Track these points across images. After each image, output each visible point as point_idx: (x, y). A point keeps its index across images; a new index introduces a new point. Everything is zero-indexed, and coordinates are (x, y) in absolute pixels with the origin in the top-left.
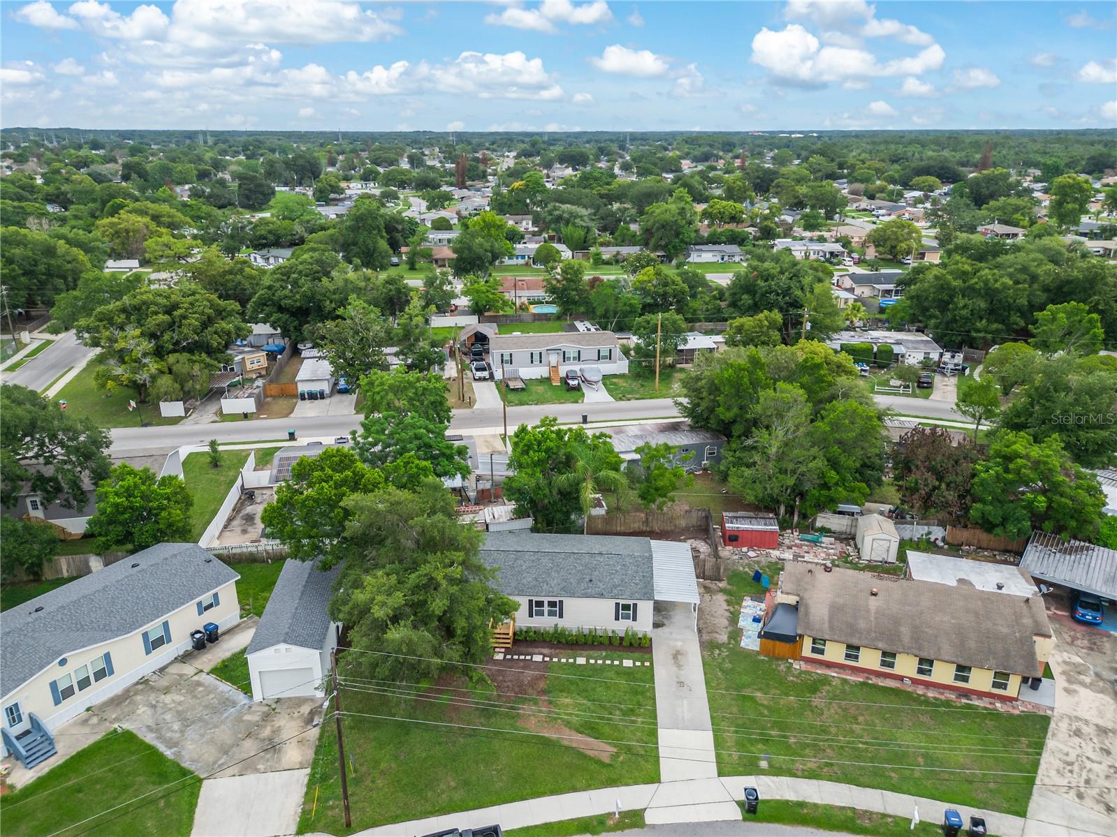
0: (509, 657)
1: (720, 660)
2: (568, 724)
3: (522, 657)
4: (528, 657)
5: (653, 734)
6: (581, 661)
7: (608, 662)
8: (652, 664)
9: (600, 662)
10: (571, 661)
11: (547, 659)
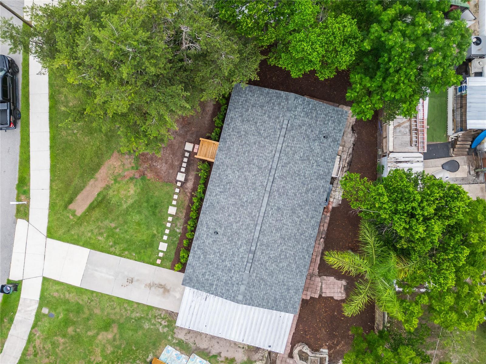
0: (187, 154)
1: (153, 321)
2: (108, 188)
3: (184, 165)
4: (183, 170)
5: (86, 244)
6: (172, 210)
7: (167, 231)
8: (158, 265)
9: (169, 225)
10: (174, 203)
11: (179, 184)
